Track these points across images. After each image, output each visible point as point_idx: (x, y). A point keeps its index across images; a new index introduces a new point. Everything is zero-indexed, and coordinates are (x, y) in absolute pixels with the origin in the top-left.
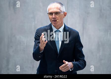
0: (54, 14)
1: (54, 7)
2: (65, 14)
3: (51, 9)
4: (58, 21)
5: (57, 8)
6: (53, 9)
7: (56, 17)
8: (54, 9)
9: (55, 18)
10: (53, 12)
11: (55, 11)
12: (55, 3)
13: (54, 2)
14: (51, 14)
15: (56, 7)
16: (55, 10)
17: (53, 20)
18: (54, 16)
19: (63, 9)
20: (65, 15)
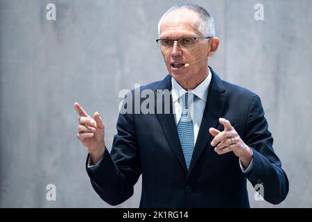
0: (176, 43)
1: (178, 20)
2: (214, 45)
3: (167, 27)
4: (187, 65)
5: (188, 25)
6: (173, 26)
7: (182, 52)
8: (178, 26)
9: (178, 56)
10: (175, 36)
11: (179, 33)
12: (183, 7)
13: (180, 6)
14: (168, 41)
15: (184, 20)
16: (182, 31)
17: (172, 61)
18: (174, 50)
19: (209, 28)
20: (213, 49)
